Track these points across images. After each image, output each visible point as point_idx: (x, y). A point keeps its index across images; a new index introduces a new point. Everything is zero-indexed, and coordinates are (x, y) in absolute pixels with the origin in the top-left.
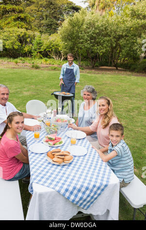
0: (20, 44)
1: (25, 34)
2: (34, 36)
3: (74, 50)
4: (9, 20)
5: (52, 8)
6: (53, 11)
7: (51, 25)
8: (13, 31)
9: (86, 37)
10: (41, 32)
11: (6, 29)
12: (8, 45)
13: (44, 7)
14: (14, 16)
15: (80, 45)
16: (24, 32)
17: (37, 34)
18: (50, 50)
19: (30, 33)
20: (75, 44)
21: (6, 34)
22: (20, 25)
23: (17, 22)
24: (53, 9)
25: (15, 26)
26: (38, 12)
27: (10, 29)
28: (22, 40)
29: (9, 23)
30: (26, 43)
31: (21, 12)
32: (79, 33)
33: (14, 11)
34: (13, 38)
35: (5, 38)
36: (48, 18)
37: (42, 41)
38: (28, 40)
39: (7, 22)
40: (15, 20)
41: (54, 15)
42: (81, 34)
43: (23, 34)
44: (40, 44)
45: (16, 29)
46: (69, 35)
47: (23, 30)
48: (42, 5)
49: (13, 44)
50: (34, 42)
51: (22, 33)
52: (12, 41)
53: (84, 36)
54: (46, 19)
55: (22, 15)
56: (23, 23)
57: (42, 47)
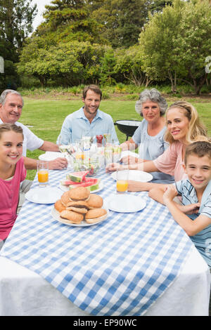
0: (81, 65)
1: (89, 49)
2: (103, 52)
3: (165, 66)
4: (66, 31)
5: (132, 7)
6: (132, 13)
7: (130, 34)
8: (71, 46)
9: (184, 42)
10: (114, 46)
11: (61, 45)
12: (63, 68)
13: (119, 8)
14: (72, 25)
15: (174, 57)
16: (86, 46)
17: (108, 48)
18: (127, 70)
19: (96, 47)
20: (165, 56)
21: (60, 51)
22: (82, 38)
23: (78, 33)
24: (132, 10)
25: (74, 39)
26: (110, 16)
27: (67, 44)
28: (85, 59)
29: (66, 36)
30: (91, 62)
31: (83, 17)
32: (171, 38)
33: (73, 17)
34: (71, 56)
35: (59, 58)
36: (125, 24)
37: (114, 58)
38: (94, 58)
39: (63, 34)
40: (74, 30)
41: (134, 18)
42: (176, 38)
43: (86, 50)
44: (111, 63)
45: (76, 43)
46: (155, 43)
47: (86, 44)
48: (116, 5)
49: (71, 64)
50: (103, 60)
51: (84, 48)
52: (69, 61)
53: (181, 41)
54: (123, 26)
55: (85, 22)
56: (86, 34)
57: (115, 68)
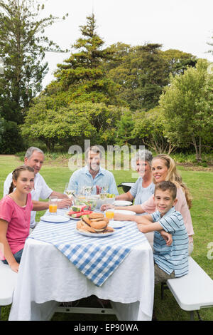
0: (94, 129)
1: (104, 111)
2: (119, 114)
3: (188, 131)
4: (79, 91)
5: (153, 66)
6: (154, 72)
7: (152, 94)
8: (84, 107)
9: (207, 106)
10: (133, 108)
11: (72, 106)
12: (74, 131)
13: (140, 67)
14: (86, 84)
15: (197, 122)
16: (101, 108)
17: (125, 110)
18: (147, 135)
19: (112, 109)
20: (188, 120)
21: (71, 113)
22: (96, 98)
23: (92, 94)
24: (154, 69)
25: (87, 99)
26: (129, 75)
27: (79, 106)
28: (98, 121)
29: (78, 96)
30: (106, 126)
31: (98, 76)
32: (194, 101)
33: (87, 76)
34: (83, 118)
35: (69, 120)
36: (146, 84)
37: (132, 122)
38: (109, 121)
39: (75, 94)
40: (88, 91)
41: (157, 78)
42: (199, 102)
43: (100, 112)
44: (128, 127)
45: (89, 104)
46: (176, 106)
47: (101, 106)
48: (136, 63)
49: (83, 128)
50: (120, 124)
51: (98, 110)
52: (80, 124)
53: (204, 105)
54: (143, 86)
55: (100, 82)
56: (101, 95)
57: (132, 132)
